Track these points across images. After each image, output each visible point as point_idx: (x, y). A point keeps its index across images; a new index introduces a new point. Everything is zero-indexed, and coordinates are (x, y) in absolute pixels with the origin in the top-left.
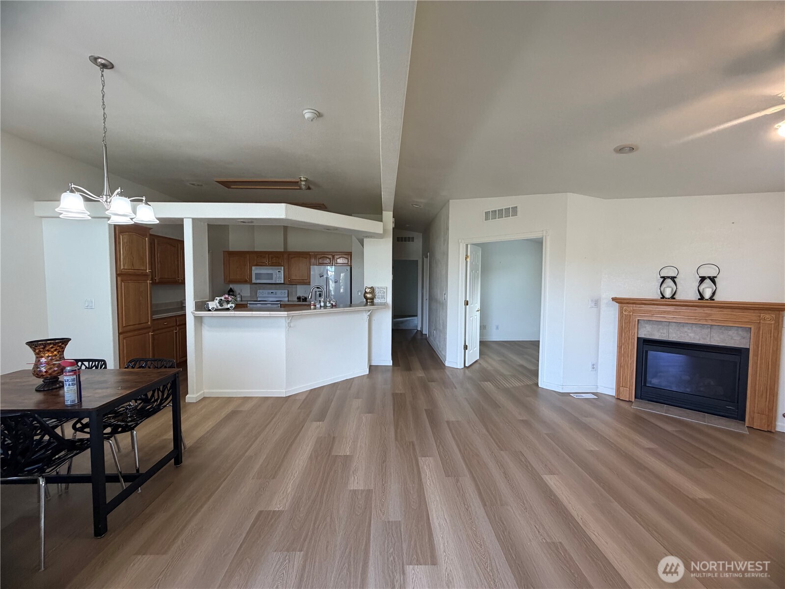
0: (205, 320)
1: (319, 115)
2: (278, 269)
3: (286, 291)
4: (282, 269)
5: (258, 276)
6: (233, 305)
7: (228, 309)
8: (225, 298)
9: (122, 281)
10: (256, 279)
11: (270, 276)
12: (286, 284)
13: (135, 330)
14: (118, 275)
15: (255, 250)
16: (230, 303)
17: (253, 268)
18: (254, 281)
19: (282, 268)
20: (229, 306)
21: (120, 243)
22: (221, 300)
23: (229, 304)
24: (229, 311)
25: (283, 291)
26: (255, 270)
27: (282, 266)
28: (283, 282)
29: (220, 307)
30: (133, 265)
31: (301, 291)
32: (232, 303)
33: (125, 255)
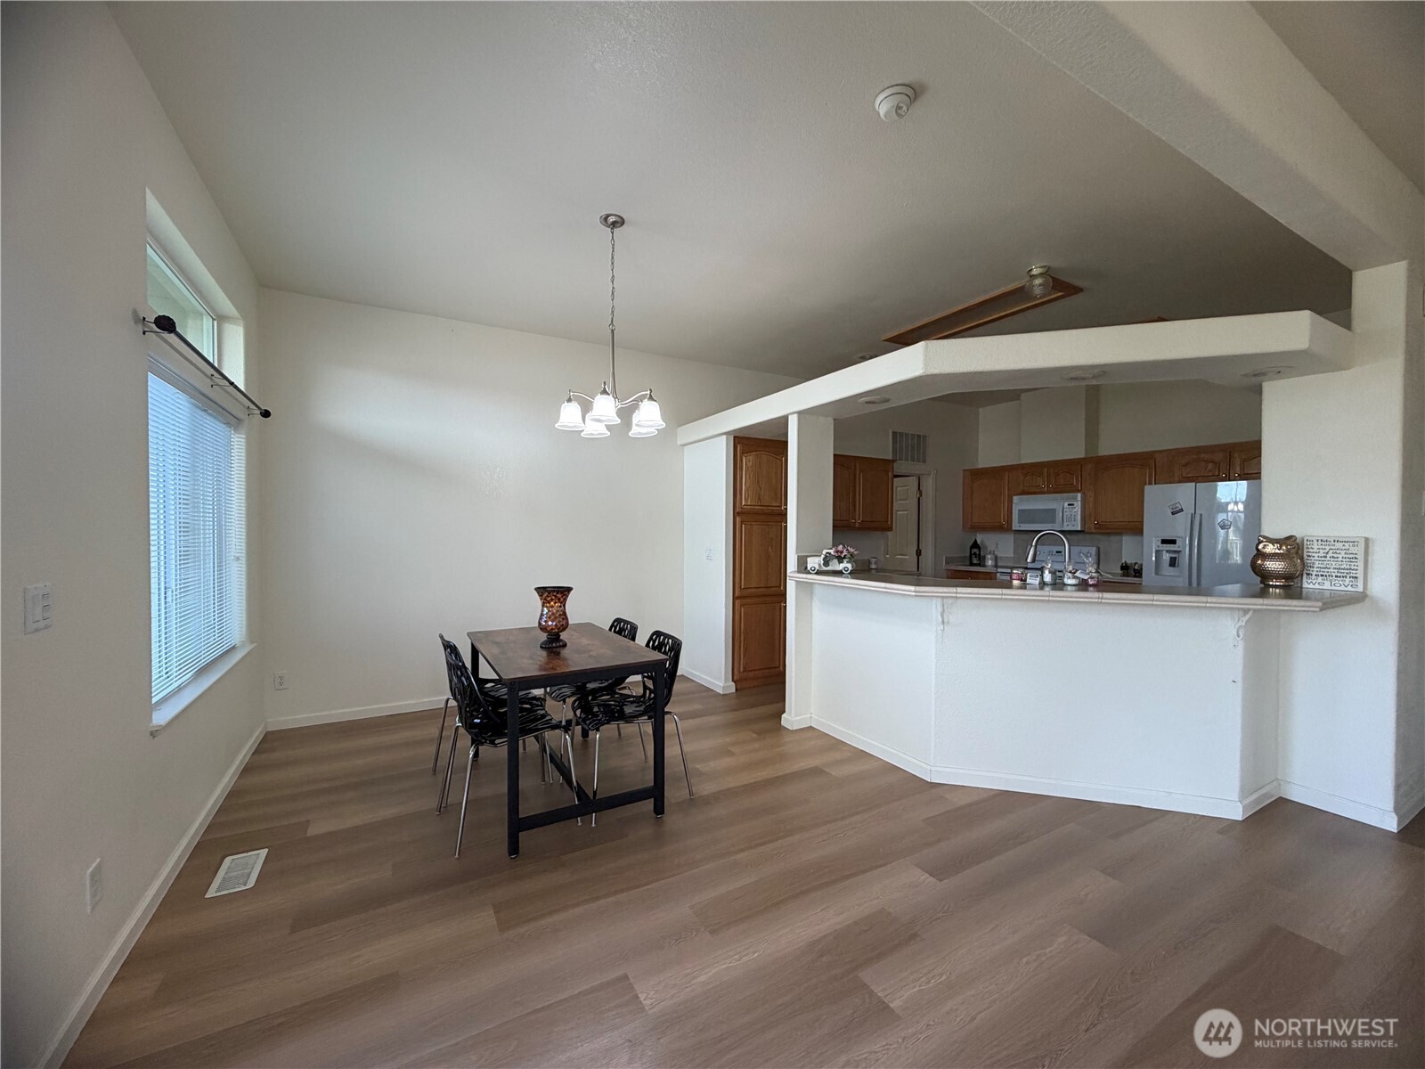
0: (817, 590)
1: (913, 93)
2: (1068, 499)
3: (1093, 550)
4: (1079, 499)
5: (1026, 516)
6: (849, 566)
7: (839, 573)
8: (837, 552)
9: (742, 522)
10: (1020, 522)
11: (1049, 515)
12: (1088, 533)
13: (758, 596)
14: (736, 514)
15: (1023, 462)
16: (845, 561)
17: (1015, 499)
18: (1016, 526)
19: (1079, 495)
20: (841, 567)
21: (741, 469)
22: (830, 554)
23: (842, 562)
24: (842, 577)
25: (1085, 550)
26: (1020, 504)
27: (1078, 491)
28: (1079, 529)
29: (825, 569)
30: (759, 499)
31: (1128, 550)
32: (847, 562)
33: (748, 485)
